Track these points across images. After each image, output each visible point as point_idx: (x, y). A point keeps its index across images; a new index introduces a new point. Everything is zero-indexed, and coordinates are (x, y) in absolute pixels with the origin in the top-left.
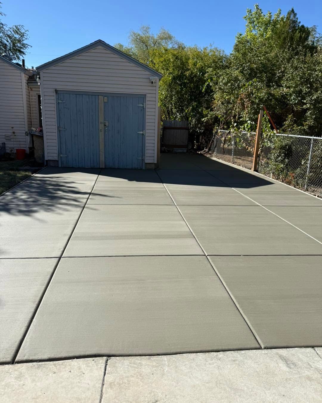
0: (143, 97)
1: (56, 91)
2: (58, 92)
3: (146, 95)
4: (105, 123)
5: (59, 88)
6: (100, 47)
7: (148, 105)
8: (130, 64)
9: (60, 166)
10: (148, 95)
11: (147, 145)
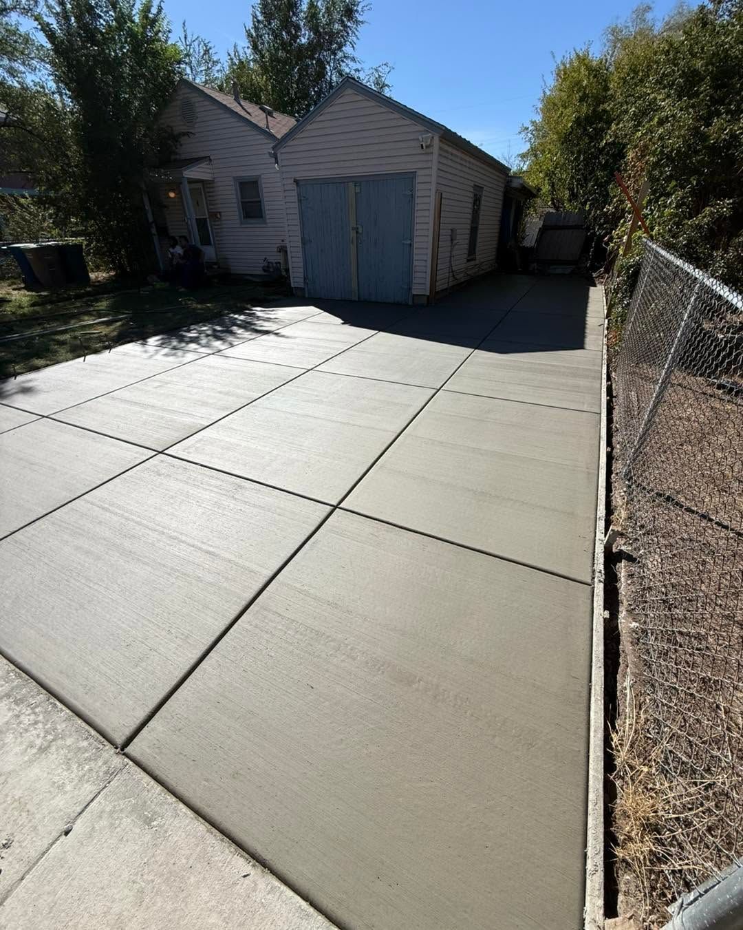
0: (410, 177)
1: (296, 182)
2: (301, 183)
3: (416, 172)
4: (357, 228)
5: (298, 176)
6: (349, 91)
7: (420, 190)
8: (393, 115)
9: (307, 296)
10: (420, 173)
11: (415, 263)
